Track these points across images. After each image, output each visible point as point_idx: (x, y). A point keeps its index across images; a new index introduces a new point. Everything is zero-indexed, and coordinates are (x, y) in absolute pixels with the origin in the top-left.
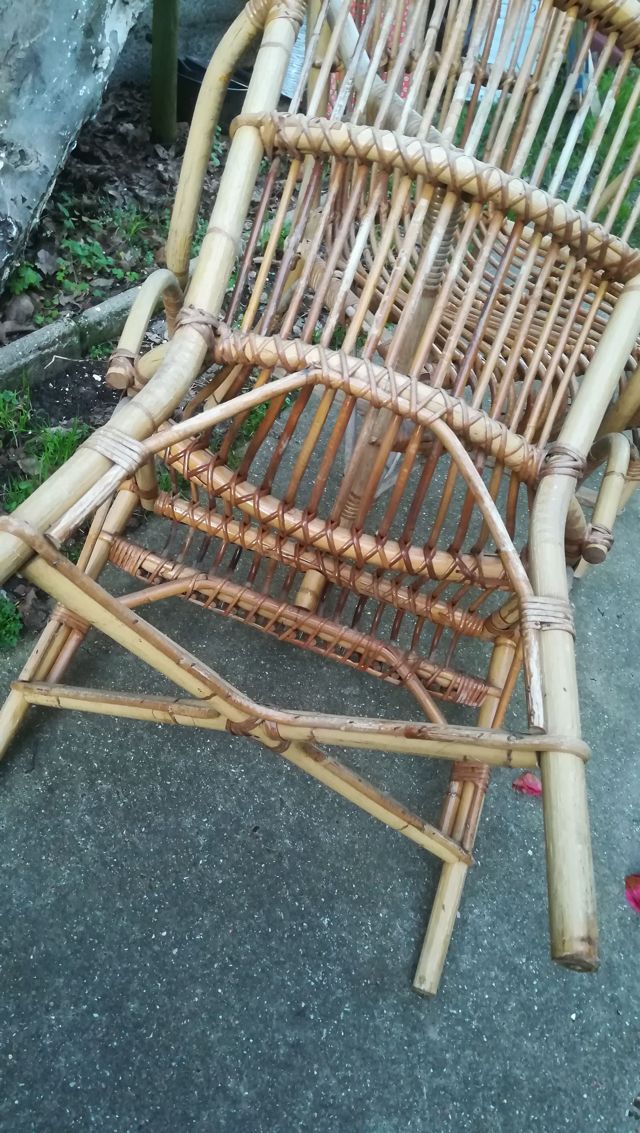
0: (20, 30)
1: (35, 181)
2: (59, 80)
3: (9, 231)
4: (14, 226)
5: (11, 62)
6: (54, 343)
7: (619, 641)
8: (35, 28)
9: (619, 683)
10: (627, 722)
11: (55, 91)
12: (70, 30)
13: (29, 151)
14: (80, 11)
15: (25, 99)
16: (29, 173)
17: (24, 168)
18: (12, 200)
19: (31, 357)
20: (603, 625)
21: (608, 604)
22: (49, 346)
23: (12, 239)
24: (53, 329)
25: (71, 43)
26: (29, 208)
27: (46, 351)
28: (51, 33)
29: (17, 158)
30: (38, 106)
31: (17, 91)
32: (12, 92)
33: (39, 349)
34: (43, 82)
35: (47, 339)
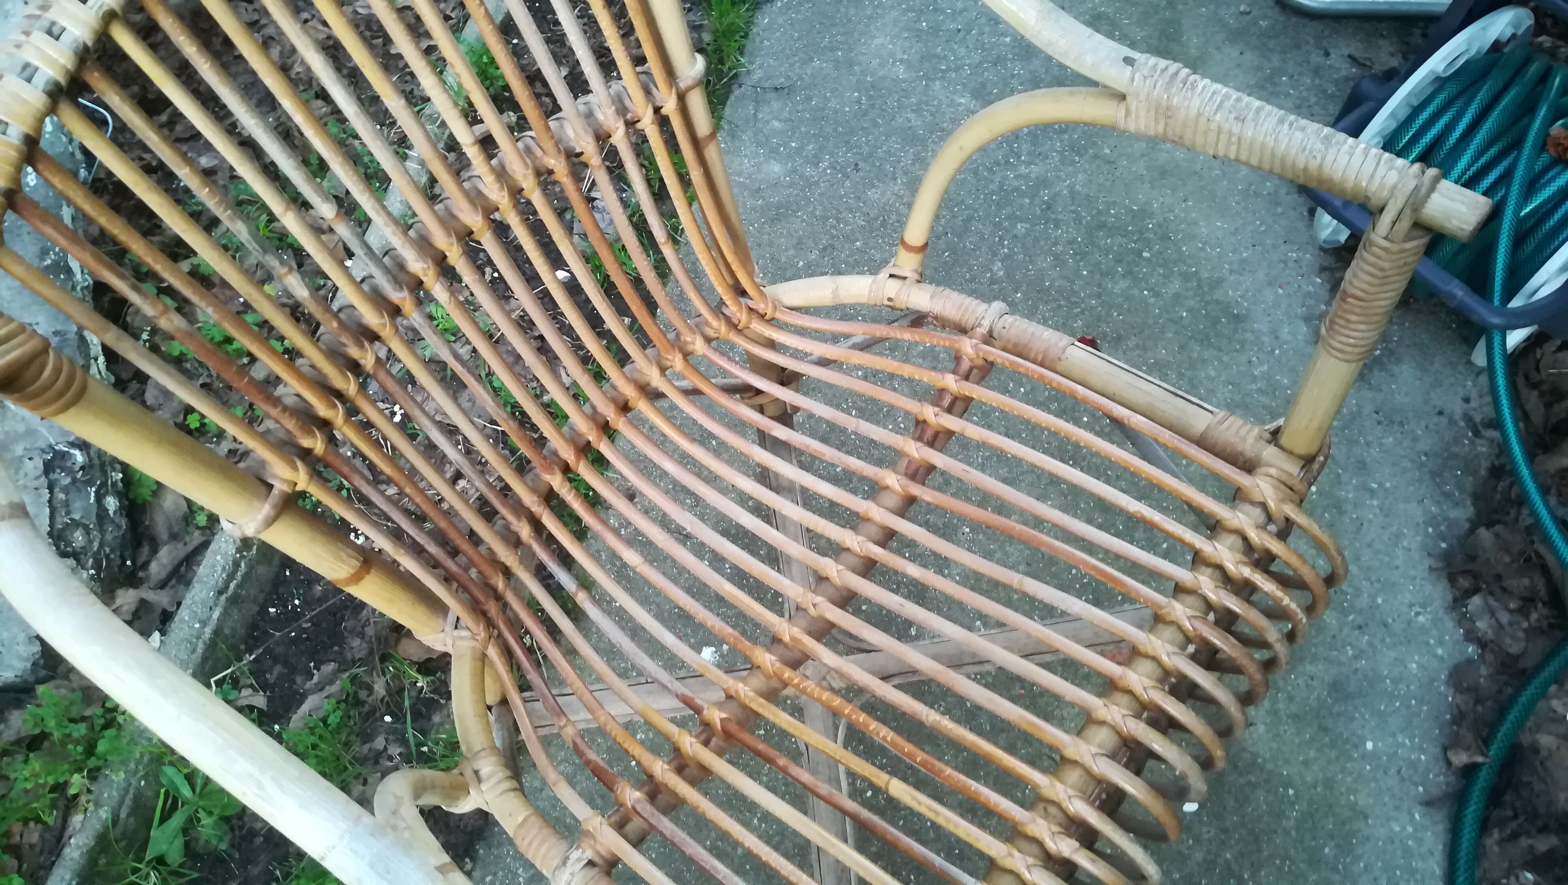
3: (69, 464)
4: (72, 451)
6: (236, 564)
19: (216, 615)
22: (231, 577)
23: (82, 468)
24: (223, 545)
27: (232, 586)
33: (220, 593)
35: (224, 569)
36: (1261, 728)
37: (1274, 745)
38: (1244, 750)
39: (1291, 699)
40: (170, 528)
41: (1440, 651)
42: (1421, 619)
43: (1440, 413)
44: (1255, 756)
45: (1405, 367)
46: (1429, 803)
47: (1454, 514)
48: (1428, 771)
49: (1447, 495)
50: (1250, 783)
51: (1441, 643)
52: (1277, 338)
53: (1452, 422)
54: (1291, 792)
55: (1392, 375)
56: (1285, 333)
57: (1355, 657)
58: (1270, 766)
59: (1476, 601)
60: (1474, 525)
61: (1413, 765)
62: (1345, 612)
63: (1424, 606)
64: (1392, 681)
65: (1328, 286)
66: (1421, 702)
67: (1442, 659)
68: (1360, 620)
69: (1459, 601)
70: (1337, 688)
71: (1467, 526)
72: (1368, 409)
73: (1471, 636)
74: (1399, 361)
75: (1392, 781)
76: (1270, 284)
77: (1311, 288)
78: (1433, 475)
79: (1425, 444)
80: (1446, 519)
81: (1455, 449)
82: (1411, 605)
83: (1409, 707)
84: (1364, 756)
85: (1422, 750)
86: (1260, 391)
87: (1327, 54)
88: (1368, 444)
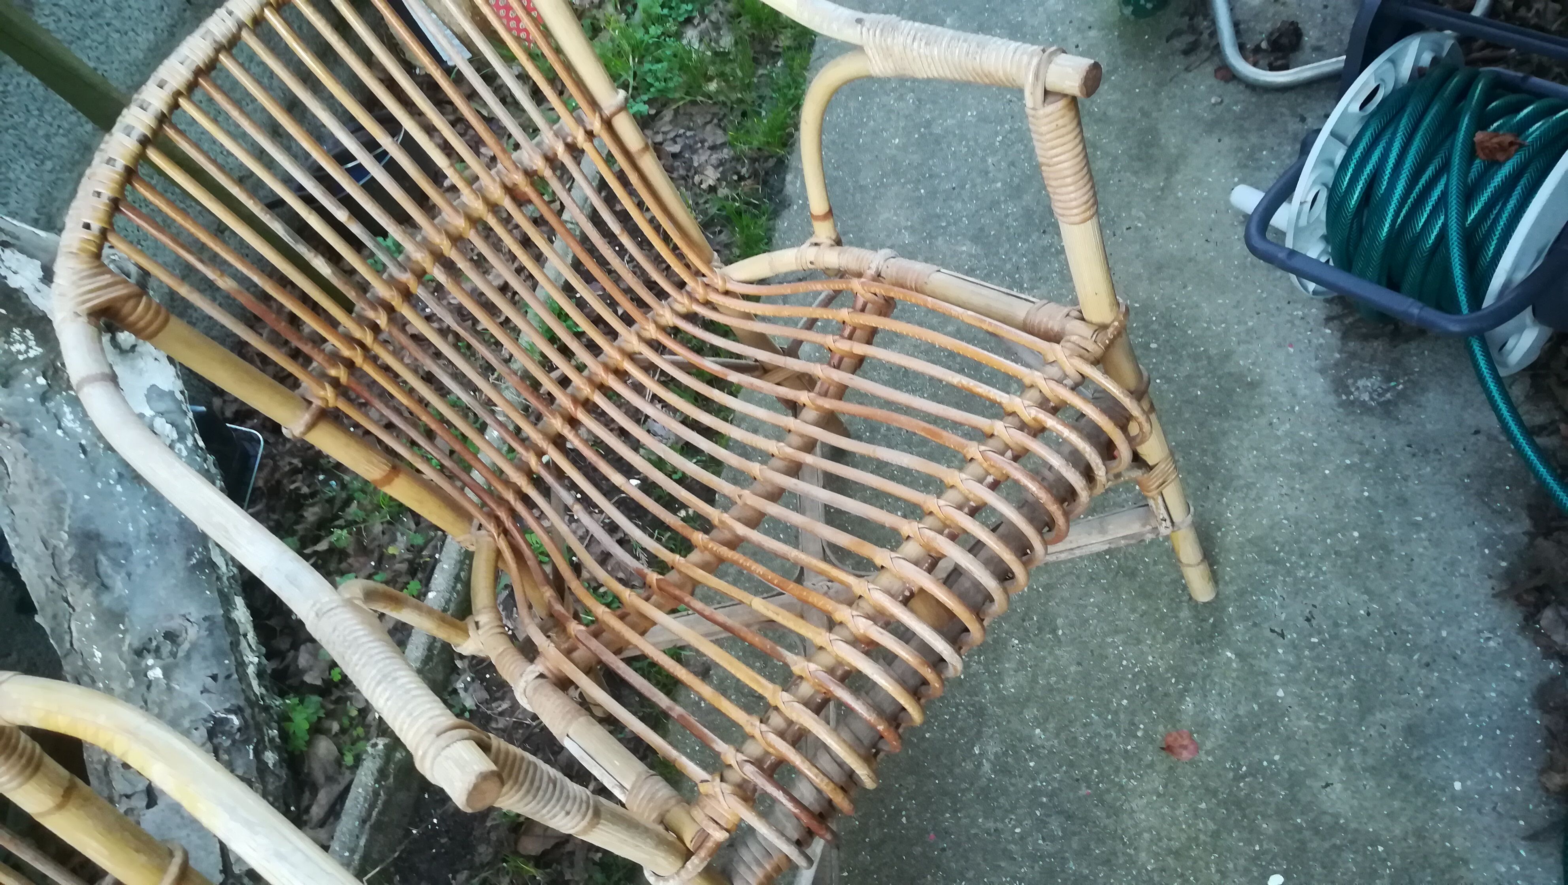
0: (44, 532)
1: (208, 645)
2: (135, 521)
3: (227, 728)
4: (229, 716)
5: (66, 571)
6: (376, 794)
7: (1333, 672)
8: (55, 513)
9: (1370, 761)
10: (1420, 834)
11: (143, 535)
12: (93, 470)
13: (175, 624)
14: (83, 442)
15: (118, 583)
16: (194, 646)
17: (186, 646)
18: (202, 692)
19: (362, 842)
20: (1291, 658)
21: (1282, 606)
22: (372, 806)
23: (239, 730)
24: (364, 778)
25: (108, 477)
26: (228, 677)
27: (374, 814)
28: (77, 497)
29: (167, 647)
30: (140, 570)
31: (105, 587)
32: (96, 595)
33: (364, 822)
34: (120, 545)
35: (365, 799)
36: (1338, 787)
37: (1355, 803)
38: (1325, 813)
39: (1365, 751)
40: (325, 771)
41: (1519, 674)
42: (1492, 644)
43: (1477, 432)
44: (1336, 816)
45: (1431, 395)
46: (1533, 837)
47: (1509, 530)
48: (1527, 801)
49: (1500, 512)
50: (1334, 846)
51: (1518, 665)
52: (1294, 395)
53: (1491, 438)
54: (1380, 849)
55: (1420, 406)
56: (1302, 388)
57: (1427, 697)
58: (1353, 825)
59: (1548, 615)
60: (1532, 536)
61: (1508, 798)
62: (1409, 653)
63: (1493, 630)
64: (1472, 714)
65: (1339, 335)
66: (1506, 730)
67: (1521, 681)
68: (1426, 659)
69: (1530, 618)
70: (1411, 730)
71: (1526, 539)
72: (1400, 443)
73: (1551, 652)
74: (1424, 390)
75: (1488, 819)
76: (1279, 346)
77: (1322, 341)
78: (1479, 495)
79: (1468, 465)
80: (1503, 537)
81: (1499, 465)
82: (1479, 632)
83: (1494, 738)
84: (1455, 798)
85: (1519, 782)
86: (1284, 450)
87: (1303, 119)
88: (1405, 479)
